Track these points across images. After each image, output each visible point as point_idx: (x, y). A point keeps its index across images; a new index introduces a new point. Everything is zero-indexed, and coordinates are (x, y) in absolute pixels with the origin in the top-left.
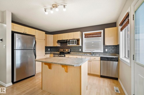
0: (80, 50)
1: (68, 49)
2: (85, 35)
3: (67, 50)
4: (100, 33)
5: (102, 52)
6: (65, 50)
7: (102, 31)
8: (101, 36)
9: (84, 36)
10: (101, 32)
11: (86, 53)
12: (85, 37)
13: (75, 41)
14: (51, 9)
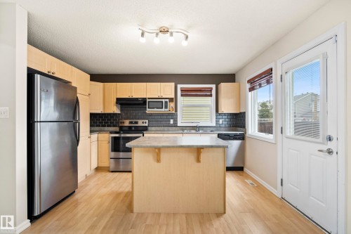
0: (172, 122)
1: (144, 121)
2: (182, 90)
3: (140, 123)
4: (211, 90)
5: (214, 124)
6: (137, 123)
7: (213, 86)
8: (211, 95)
9: (179, 92)
10: (212, 88)
11: (183, 128)
12: (182, 95)
13: (166, 102)
14: (157, 34)
